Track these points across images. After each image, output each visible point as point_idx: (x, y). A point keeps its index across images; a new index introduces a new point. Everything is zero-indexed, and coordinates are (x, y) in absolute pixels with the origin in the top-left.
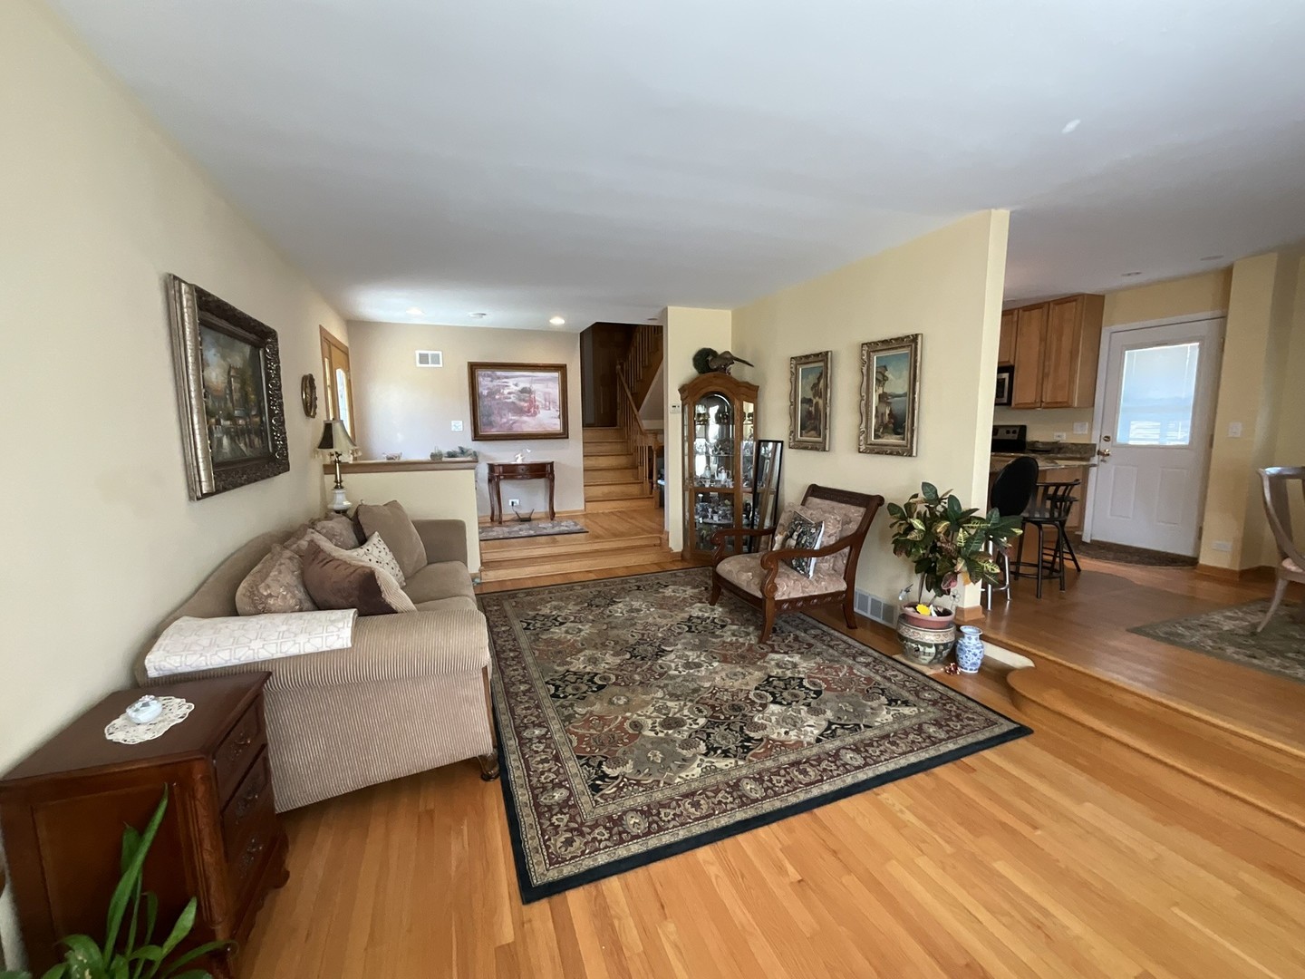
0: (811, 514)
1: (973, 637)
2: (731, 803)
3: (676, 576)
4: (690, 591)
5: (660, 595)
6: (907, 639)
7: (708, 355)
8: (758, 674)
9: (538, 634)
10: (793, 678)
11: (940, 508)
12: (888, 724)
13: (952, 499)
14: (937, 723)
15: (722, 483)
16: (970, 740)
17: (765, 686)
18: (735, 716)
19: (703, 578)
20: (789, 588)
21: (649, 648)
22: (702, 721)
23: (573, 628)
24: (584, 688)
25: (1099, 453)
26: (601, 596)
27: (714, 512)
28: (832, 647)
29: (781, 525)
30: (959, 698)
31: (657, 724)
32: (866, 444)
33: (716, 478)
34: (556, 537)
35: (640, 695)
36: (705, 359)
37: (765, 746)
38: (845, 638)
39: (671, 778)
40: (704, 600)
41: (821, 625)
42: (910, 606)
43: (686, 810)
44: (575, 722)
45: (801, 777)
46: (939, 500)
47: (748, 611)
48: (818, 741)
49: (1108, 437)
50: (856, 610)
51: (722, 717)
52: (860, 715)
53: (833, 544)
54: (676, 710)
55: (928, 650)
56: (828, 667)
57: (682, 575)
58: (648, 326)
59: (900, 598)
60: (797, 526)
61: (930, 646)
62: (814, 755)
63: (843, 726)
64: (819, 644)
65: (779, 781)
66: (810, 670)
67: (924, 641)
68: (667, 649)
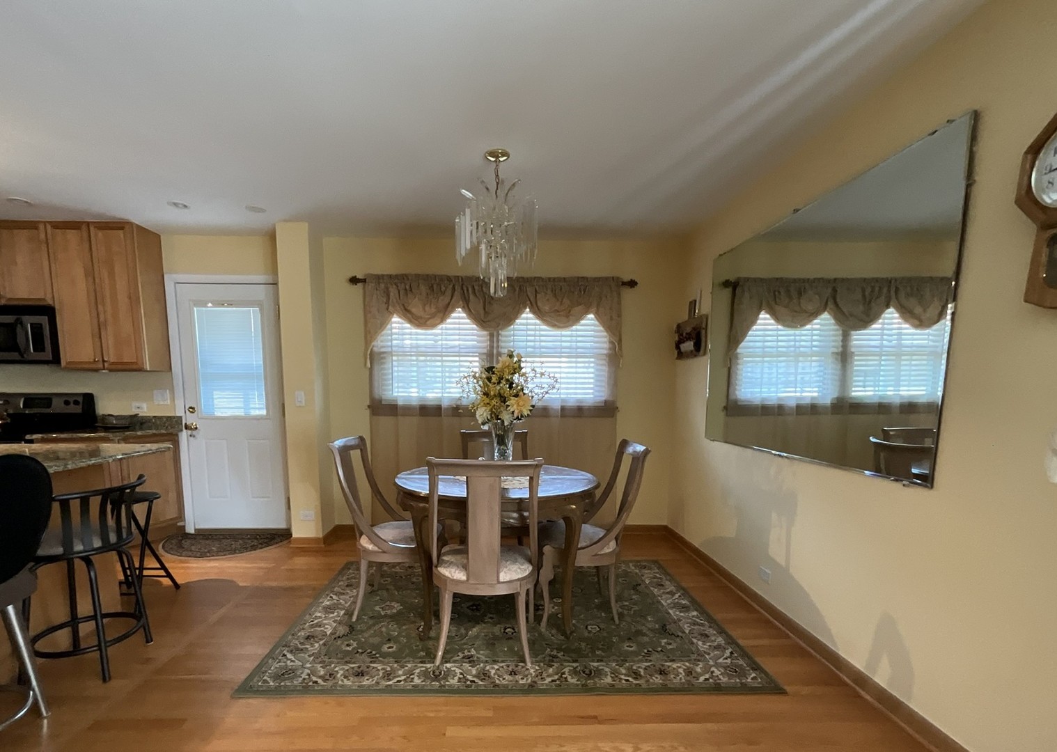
25: (187, 427)
49: (193, 408)
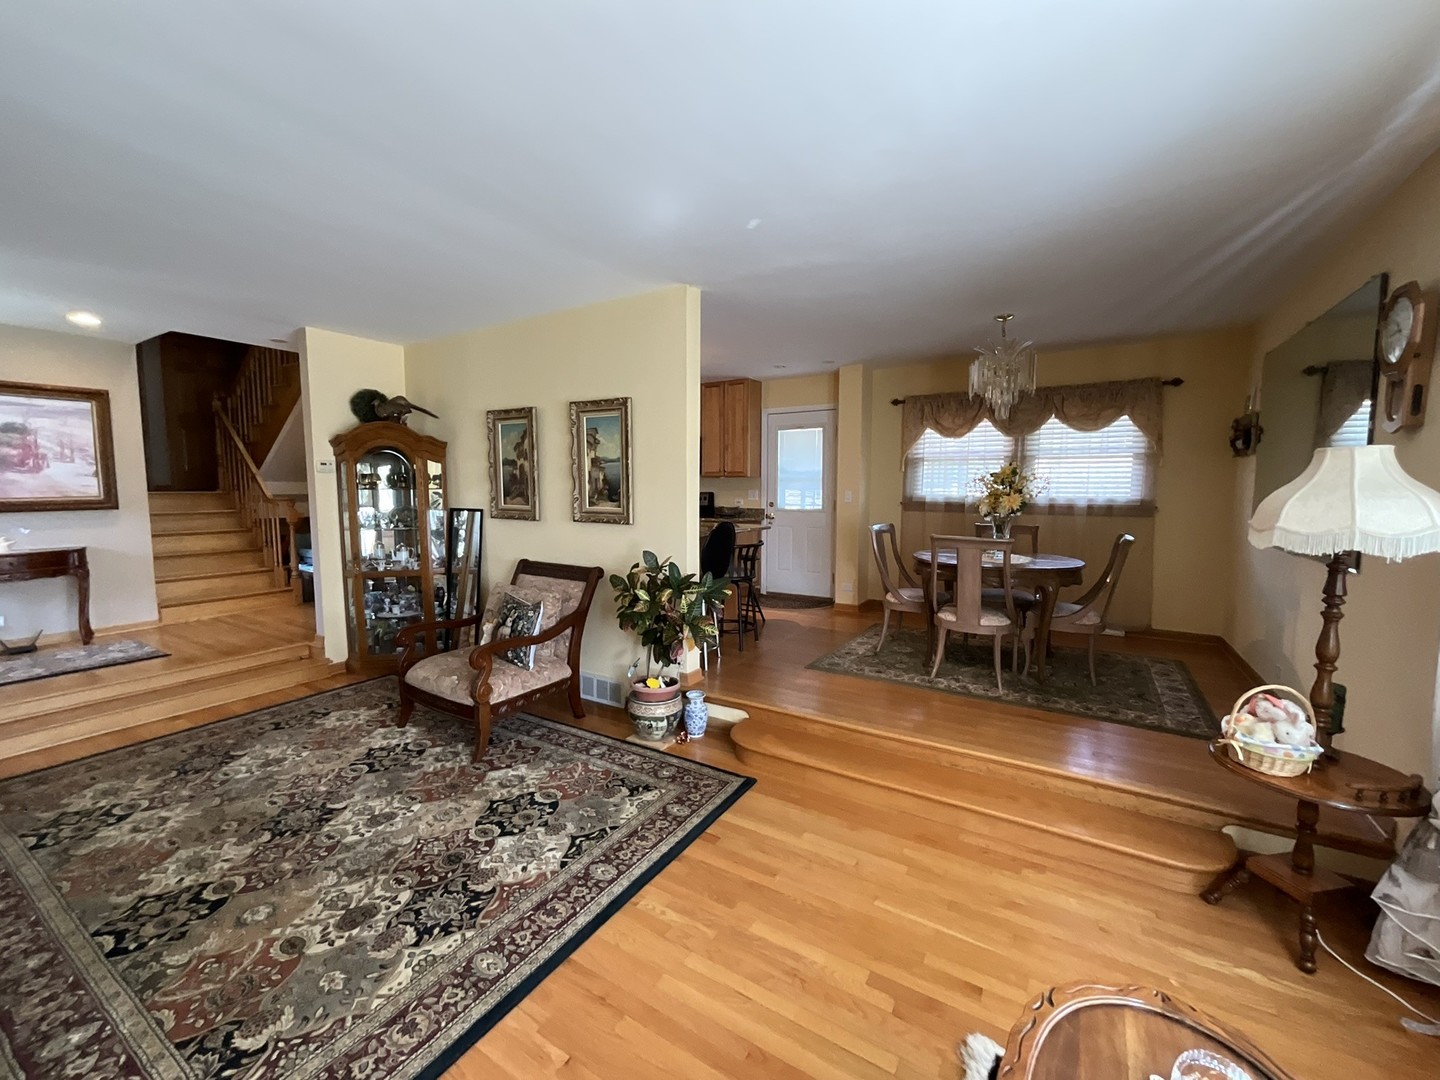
0: (526, 594)
1: (698, 701)
2: (462, 999)
3: (339, 696)
4: (364, 715)
5: (318, 730)
6: (640, 718)
7: (373, 400)
8: (478, 804)
9: (66, 850)
10: (522, 796)
11: (661, 576)
12: (634, 817)
13: (672, 565)
14: (679, 801)
15: (403, 564)
16: (710, 808)
17: (488, 816)
18: (453, 871)
19: (383, 693)
20: (506, 686)
21: (307, 814)
22: (405, 896)
23: (149, 821)
24: (181, 916)
25: (767, 517)
26: (204, 753)
27: (393, 603)
28: (562, 745)
29: (489, 610)
30: (693, 766)
31: (331, 929)
32: (581, 512)
33: (394, 558)
34: (97, 672)
35: (296, 893)
36: (367, 404)
37: (500, 897)
38: (574, 731)
39: (363, 1005)
40: (388, 723)
41: (545, 722)
42: (639, 682)
43: (395, 1044)
44: (168, 984)
45: (549, 920)
46: (660, 569)
47: (453, 725)
48: (563, 865)
49: (772, 503)
50: (582, 696)
51: (435, 879)
52: (602, 817)
53: (553, 627)
54: (362, 894)
55: (661, 724)
56: (561, 771)
57: (350, 693)
58: (270, 349)
59: (629, 675)
60: (510, 610)
61: (662, 720)
62: (562, 885)
63: (587, 837)
64: (546, 745)
65: (524, 938)
66: (541, 779)
67: (657, 716)
68: (336, 806)
